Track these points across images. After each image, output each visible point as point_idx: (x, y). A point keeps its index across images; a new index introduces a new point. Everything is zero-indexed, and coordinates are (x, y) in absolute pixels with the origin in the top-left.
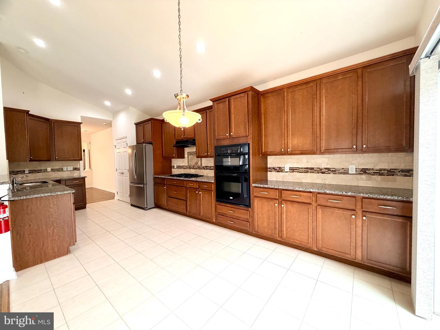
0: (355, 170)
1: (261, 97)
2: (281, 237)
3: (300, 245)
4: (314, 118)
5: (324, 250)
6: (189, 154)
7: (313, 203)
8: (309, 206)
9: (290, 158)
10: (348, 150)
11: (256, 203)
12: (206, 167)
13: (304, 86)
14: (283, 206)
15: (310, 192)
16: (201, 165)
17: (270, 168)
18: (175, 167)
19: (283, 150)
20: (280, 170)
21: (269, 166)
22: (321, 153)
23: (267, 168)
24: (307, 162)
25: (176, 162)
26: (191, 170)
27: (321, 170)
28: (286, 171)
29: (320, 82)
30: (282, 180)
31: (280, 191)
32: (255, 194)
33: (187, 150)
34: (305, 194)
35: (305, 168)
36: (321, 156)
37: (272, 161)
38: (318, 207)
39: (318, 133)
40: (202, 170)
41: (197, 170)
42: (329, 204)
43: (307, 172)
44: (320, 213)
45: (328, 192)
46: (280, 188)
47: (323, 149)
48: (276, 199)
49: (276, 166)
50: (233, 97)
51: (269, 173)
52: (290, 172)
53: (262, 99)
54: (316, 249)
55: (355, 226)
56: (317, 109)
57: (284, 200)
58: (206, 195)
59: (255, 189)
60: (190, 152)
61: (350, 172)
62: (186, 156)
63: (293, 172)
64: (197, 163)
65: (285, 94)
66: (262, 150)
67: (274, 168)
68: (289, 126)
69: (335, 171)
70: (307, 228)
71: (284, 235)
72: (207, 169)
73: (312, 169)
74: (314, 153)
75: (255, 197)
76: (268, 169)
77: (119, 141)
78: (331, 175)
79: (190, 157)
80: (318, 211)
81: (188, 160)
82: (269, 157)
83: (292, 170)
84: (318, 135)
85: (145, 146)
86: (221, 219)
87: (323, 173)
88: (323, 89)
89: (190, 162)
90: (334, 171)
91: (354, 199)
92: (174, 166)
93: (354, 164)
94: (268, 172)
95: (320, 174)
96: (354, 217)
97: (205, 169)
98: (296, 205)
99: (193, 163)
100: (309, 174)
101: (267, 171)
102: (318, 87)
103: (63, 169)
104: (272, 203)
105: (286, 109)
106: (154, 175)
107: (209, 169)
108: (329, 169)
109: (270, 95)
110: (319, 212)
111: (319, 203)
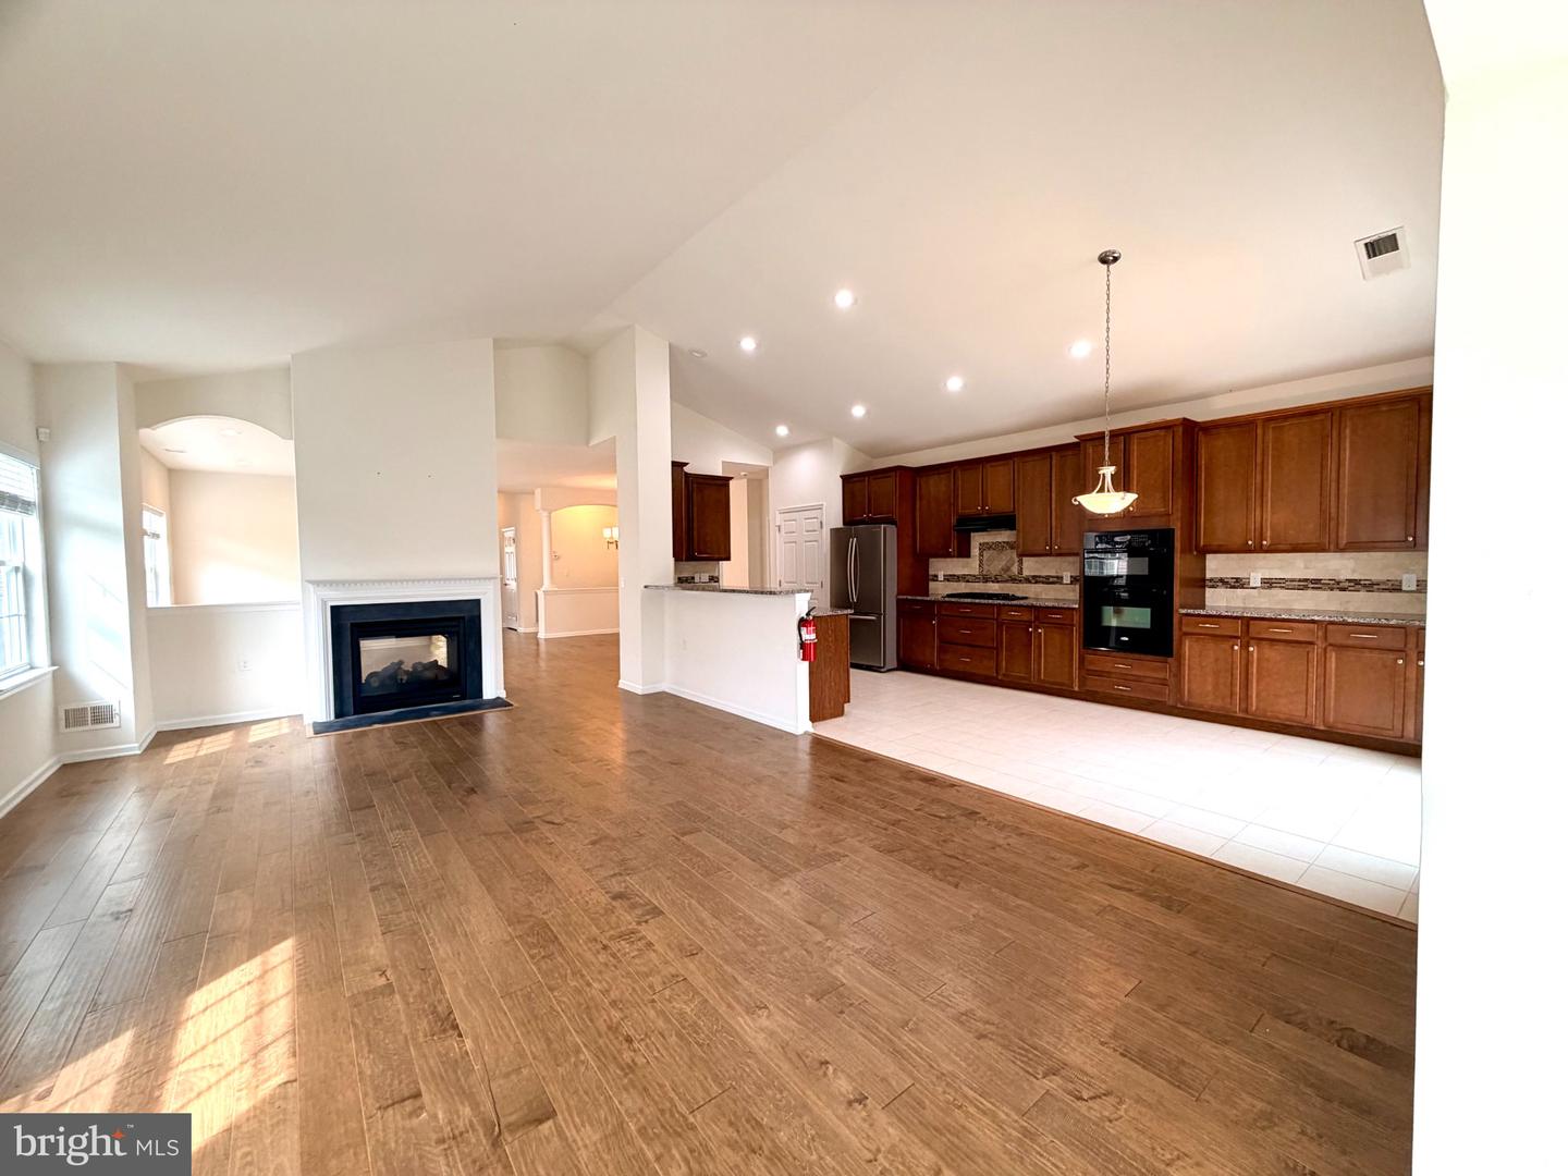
0: (1415, 583)
1: (1200, 433)
2: (1246, 711)
3: (1288, 723)
4: (1324, 482)
5: (1340, 727)
6: (984, 547)
7: (1319, 643)
8: (1310, 648)
9: (1264, 558)
10: (1397, 544)
11: (1188, 648)
12: (1034, 577)
13: (1305, 420)
14: (1251, 649)
15: (1313, 622)
16: (1021, 572)
17: (1211, 580)
18: (941, 578)
19: (1250, 543)
20: (1238, 583)
21: (1208, 576)
22: (1339, 549)
23: (1204, 580)
24: (1306, 568)
25: (941, 567)
26: (991, 584)
27: (1338, 583)
28: (1252, 585)
29: (1341, 413)
30: (1242, 605)
31: (1245, 622)
32: (1185, 629)
33: (977, 539)
34: (1300, 625)
35: (1300, 580)
36: (1338, 554)
37: (1216, 566)
38: (1329, 648)
39: (1333, 510)
40: (1020, 585)
41: (1008, 585)
42: (1350, 642)
43: (1306, 588)
44: (1333, 659)
45: (1350, 620)
46: (1245, 615)
47: (1343, 542)
48: (1237, 637)
49: (1227, 574)
50: (1136, 435)
51: (1209, 592)
52: (1262, 588)
53: (1202, 438)
54: (1322, 728)
55: (1402, 679)
56: (1331, 465)
57: (1253, 638)
58: (1057, 636)
59: (1185, 619)
60: (987, 543)
61: (1404, 588)
62: (975, 551)
63: (1270, 587)
64: (1007, 569)
65: (1259, 431)
66: (1198, 541)
67: (1221, 580)
68: (1267, 496)
69: (1372, 585)
70: (1304, 687)
71: (1252, 705)
72: (1036, 583)
73: (1318, 581)
74: (1323, 550)
75: (1186, 634)
76: (1208, 583)
77: (787, 516)
78: (1363, 594)
79: (986, 554)
80: (1328, 655)
81: (981, 561)
82: (1209, 557)
83: (1269, 583)
84: (1333, 515)
85: (885, 529)
86: (1094, 684)
87: (1344, 589)
88: (1345, 427)
89: (985, 567)
90: (1370, 586)
91: (1403, 630)
92: (936, 576)
93: (1413, 572)
94: (1207, 589)
95: (1337, 593)
96: (1401, 662)
97: (1030, 582)
98: (1281, 647)
99: (995, 568)
100: (1310, 592)
101: (1204, 587)
102: (1335, 425)
103: (693, 578)
104: (1225, 645)
105: (1259, 460)
106: (898, 594)
107: (1043, 583)
108: (1357, 582)
109: (1222, 431)
110: (1331, 657)
111: (1331, 640)
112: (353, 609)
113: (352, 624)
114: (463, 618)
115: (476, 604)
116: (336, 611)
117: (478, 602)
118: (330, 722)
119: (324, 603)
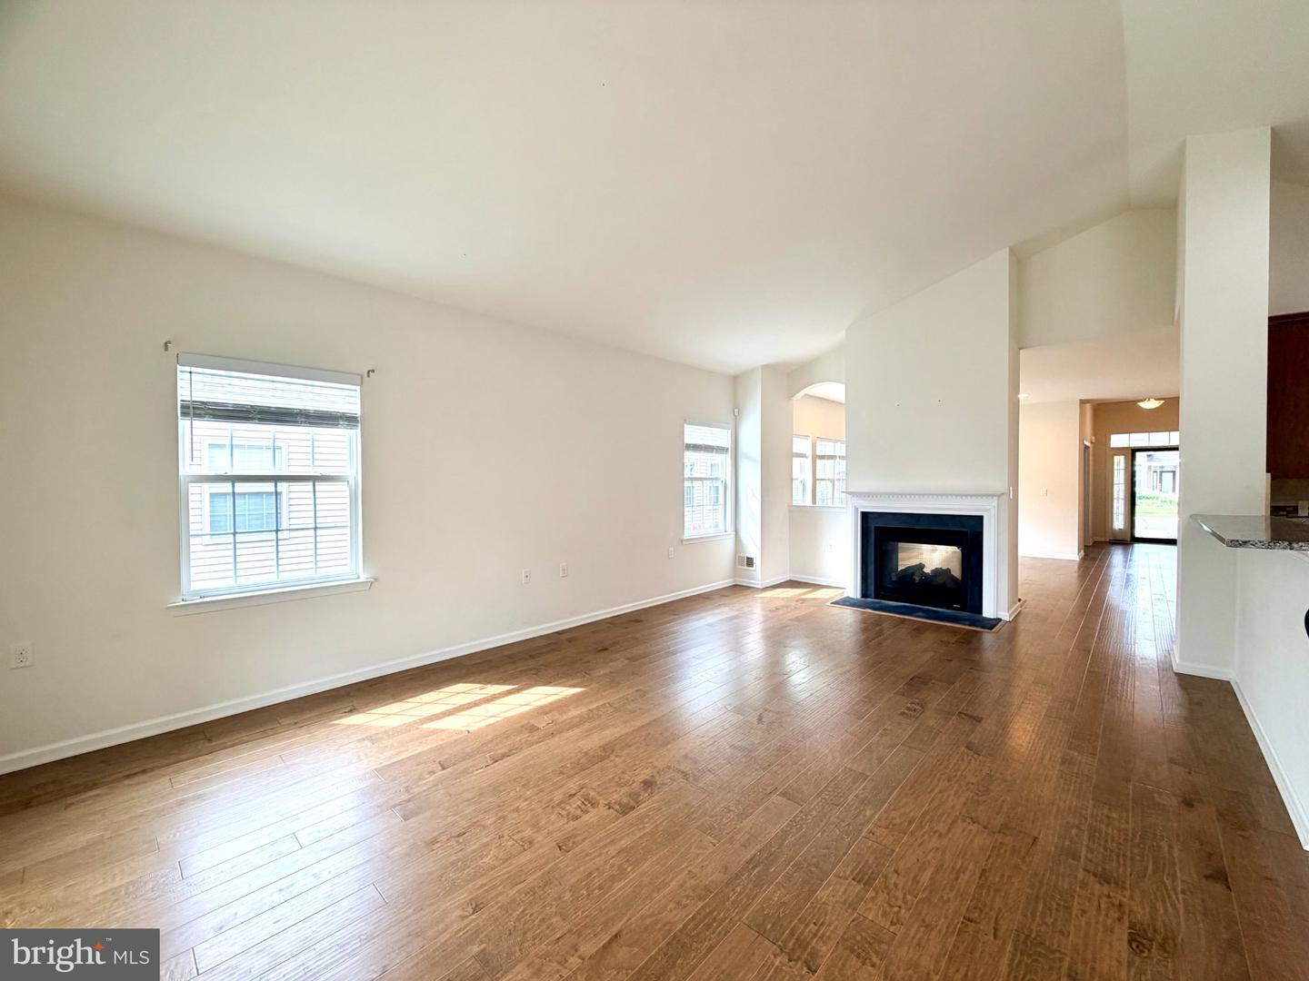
112: (876, 515)
113: (876, 527)
114: (966, 532)
115: (979, 520)
116: (866, 516)
117: (980, 518)
118: (857, 599)
119: (857, 509)
